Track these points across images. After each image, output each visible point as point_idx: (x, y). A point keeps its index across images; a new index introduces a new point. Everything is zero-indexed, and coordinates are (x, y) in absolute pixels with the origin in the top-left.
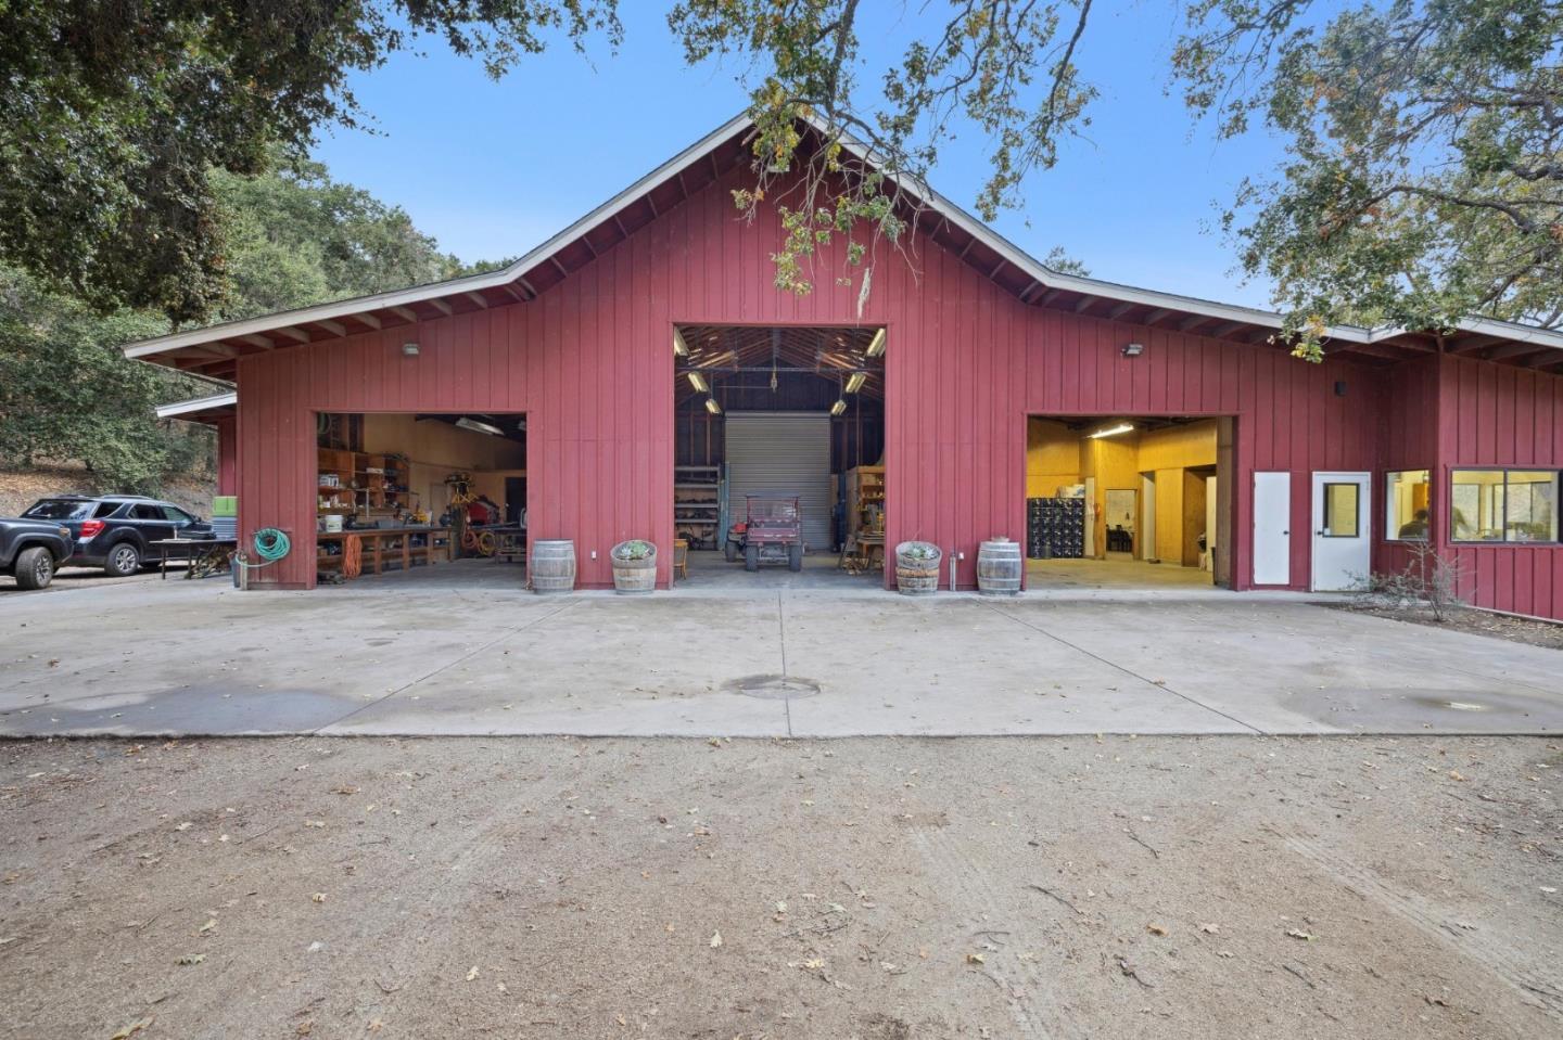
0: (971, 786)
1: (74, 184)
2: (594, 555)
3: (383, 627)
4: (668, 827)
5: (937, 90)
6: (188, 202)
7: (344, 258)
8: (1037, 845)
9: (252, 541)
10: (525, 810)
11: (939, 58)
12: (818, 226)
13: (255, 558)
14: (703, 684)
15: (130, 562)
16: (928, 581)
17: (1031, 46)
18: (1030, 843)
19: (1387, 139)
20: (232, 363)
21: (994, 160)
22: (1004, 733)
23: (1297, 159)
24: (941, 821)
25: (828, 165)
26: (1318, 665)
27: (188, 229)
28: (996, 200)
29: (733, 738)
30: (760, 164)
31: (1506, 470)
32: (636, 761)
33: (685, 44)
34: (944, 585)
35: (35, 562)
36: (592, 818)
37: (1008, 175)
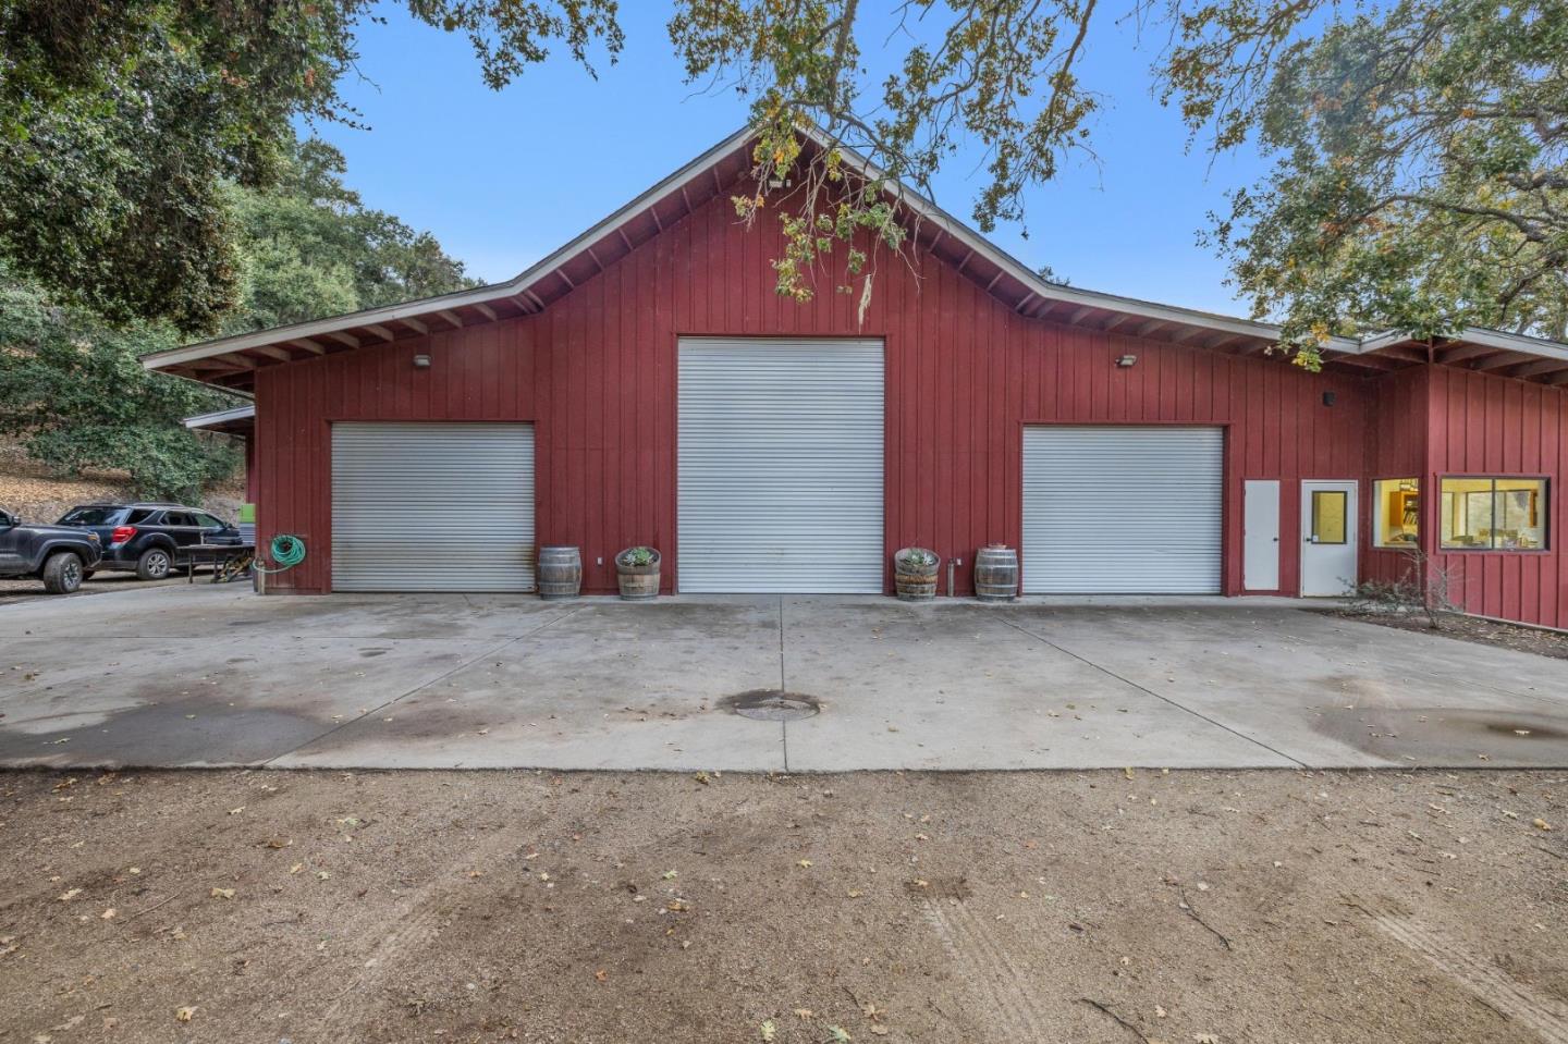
0: (992, 838)
1: (59, 186)
2: (600, 561)
3: (382, 636)
4: (639, 898)
5: (937, 98)
6: (189, 210)
7: (379, 280)
8: (1080, 929)
9: (270, 547)
10: (473, 874)
11: (939, 65)
12: (820, 233)
13: (271, 564)
14: (696, 702)
15: (162, 567)
16: (926, 587)
17: (1029, 57)
18: (1072, 927)
19: (1376, 152)
20: (251, 374)
21: (993, 169)
22: (1021, 767)
23: (1291, 172)
24: (958, 889)
25: (828, 174)
26: (1336, 680)
27: (191, 239)
28: (994, 209)
29: (723, 772)
30: (760, 170)
31: (1494, 478)
32: (612, 802)
33: (686, 54)
34: (942, 590)
35: (63, 567)
36: (550, 885)
37: (1006, 185)
